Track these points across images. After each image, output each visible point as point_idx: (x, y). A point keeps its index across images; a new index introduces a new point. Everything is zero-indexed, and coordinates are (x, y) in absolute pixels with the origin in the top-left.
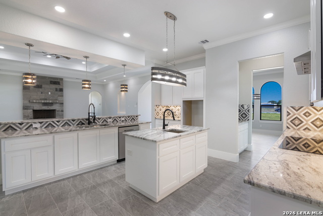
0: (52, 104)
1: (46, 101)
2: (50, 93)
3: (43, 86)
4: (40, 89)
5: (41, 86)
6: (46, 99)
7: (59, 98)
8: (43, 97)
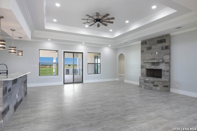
0: (158, 63)
1: (154, 61)
2: (157, 53)
3: (153, 47)
4: (150, 50)
5: (151, 47)
6: (154, 59)
7: (164, 56)
8: (152, 57)
